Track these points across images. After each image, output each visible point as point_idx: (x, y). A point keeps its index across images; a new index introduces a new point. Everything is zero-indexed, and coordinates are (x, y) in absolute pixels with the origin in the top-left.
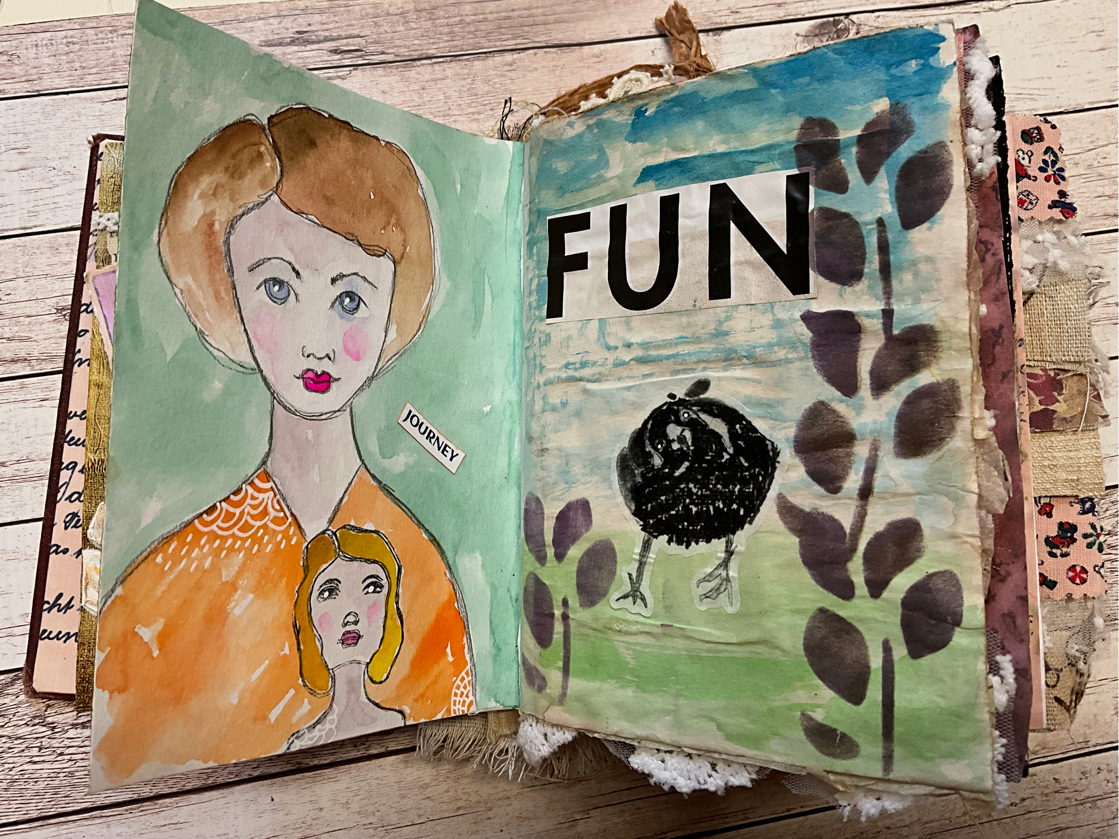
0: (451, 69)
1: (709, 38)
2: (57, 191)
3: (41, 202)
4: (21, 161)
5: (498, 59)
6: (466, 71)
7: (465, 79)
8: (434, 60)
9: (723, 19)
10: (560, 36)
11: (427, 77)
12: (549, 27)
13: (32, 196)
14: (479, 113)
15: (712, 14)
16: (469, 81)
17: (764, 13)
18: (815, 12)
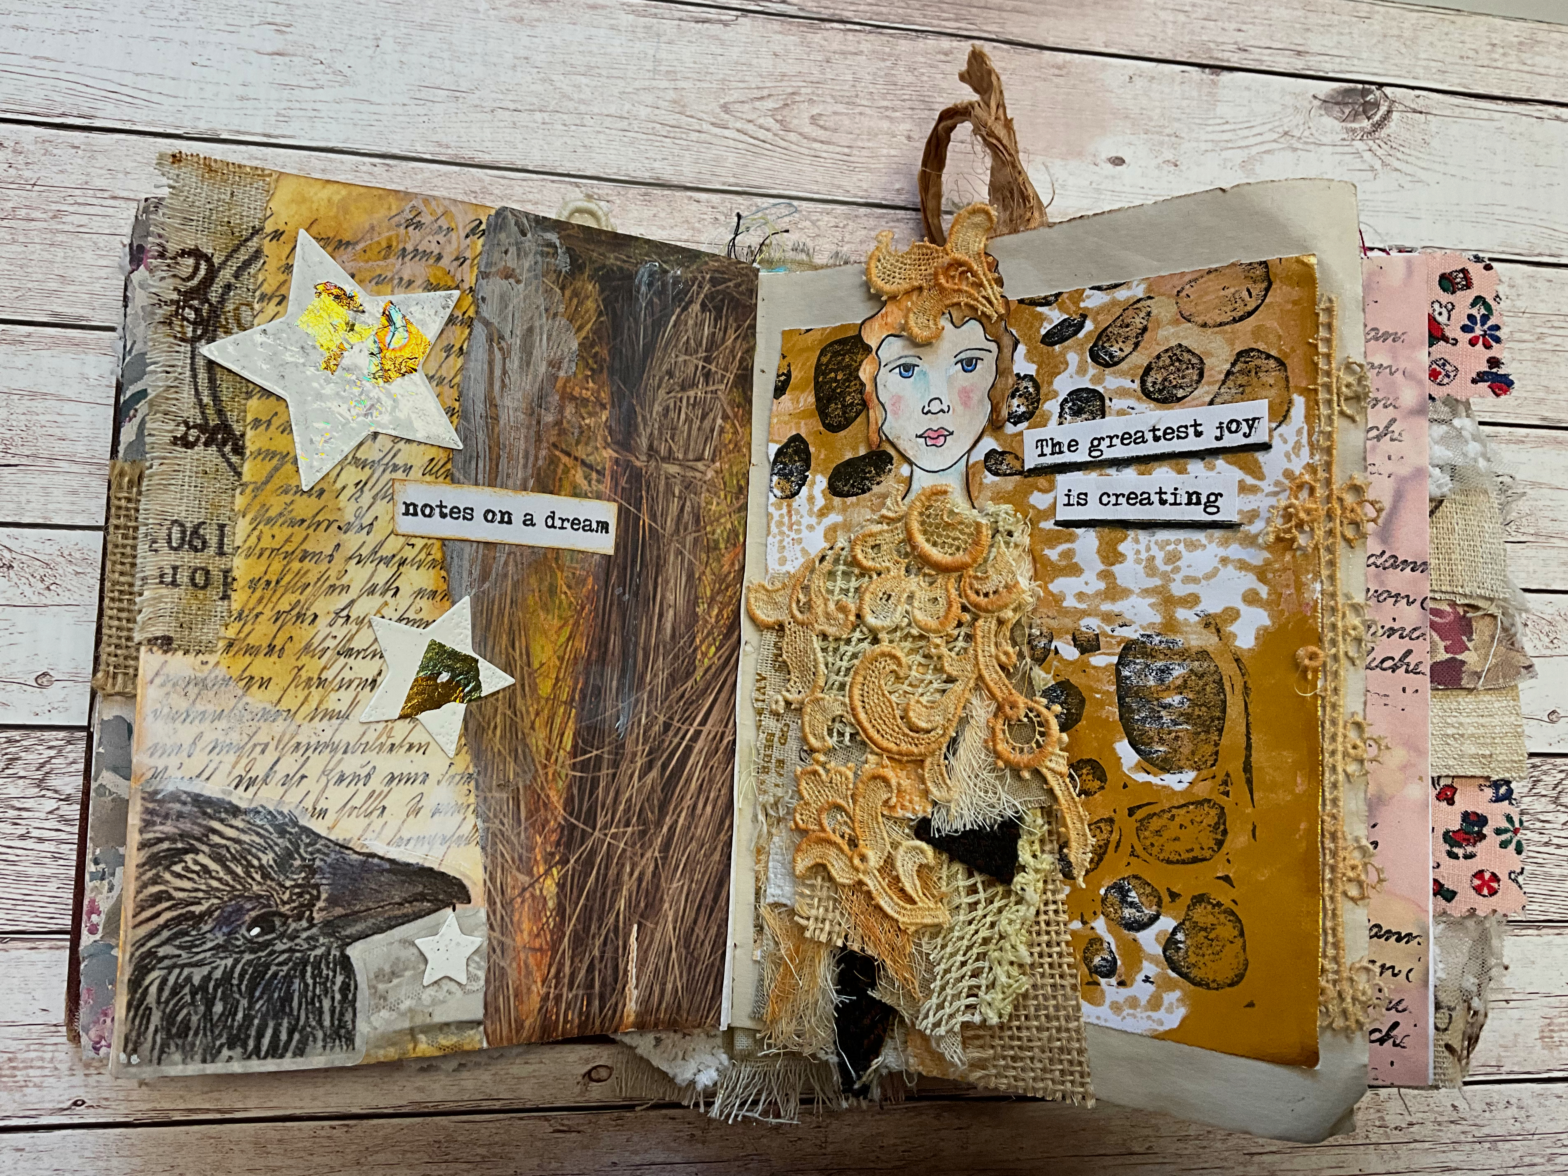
0: (869, 42)
1: (1204, 76)
2: (320, 94)
3: (298, 105)
4: (278, 43)
5: (932, 42)
6: (887, 50)
7: (884, 60)
8: (849, 26)
9: (1227, 55)
10: (1016, 30)
11: (835, 46)
12: (1004, 14)
13: (286, 94)
14: (894, 110)
15: (1212, 45)
16: (888, 63)
17: (1278, 59)
18: (1341, 72)
